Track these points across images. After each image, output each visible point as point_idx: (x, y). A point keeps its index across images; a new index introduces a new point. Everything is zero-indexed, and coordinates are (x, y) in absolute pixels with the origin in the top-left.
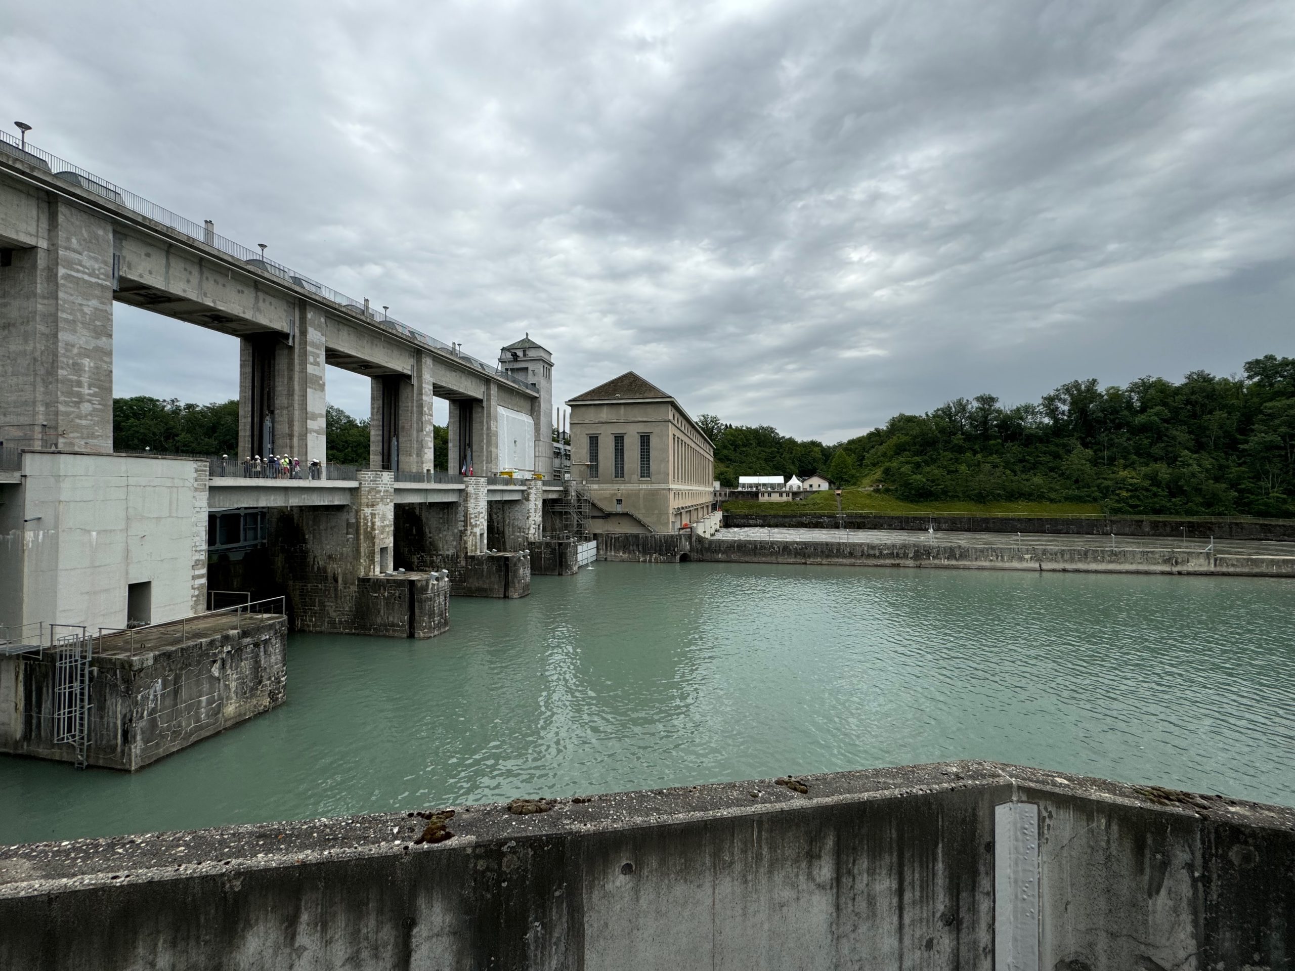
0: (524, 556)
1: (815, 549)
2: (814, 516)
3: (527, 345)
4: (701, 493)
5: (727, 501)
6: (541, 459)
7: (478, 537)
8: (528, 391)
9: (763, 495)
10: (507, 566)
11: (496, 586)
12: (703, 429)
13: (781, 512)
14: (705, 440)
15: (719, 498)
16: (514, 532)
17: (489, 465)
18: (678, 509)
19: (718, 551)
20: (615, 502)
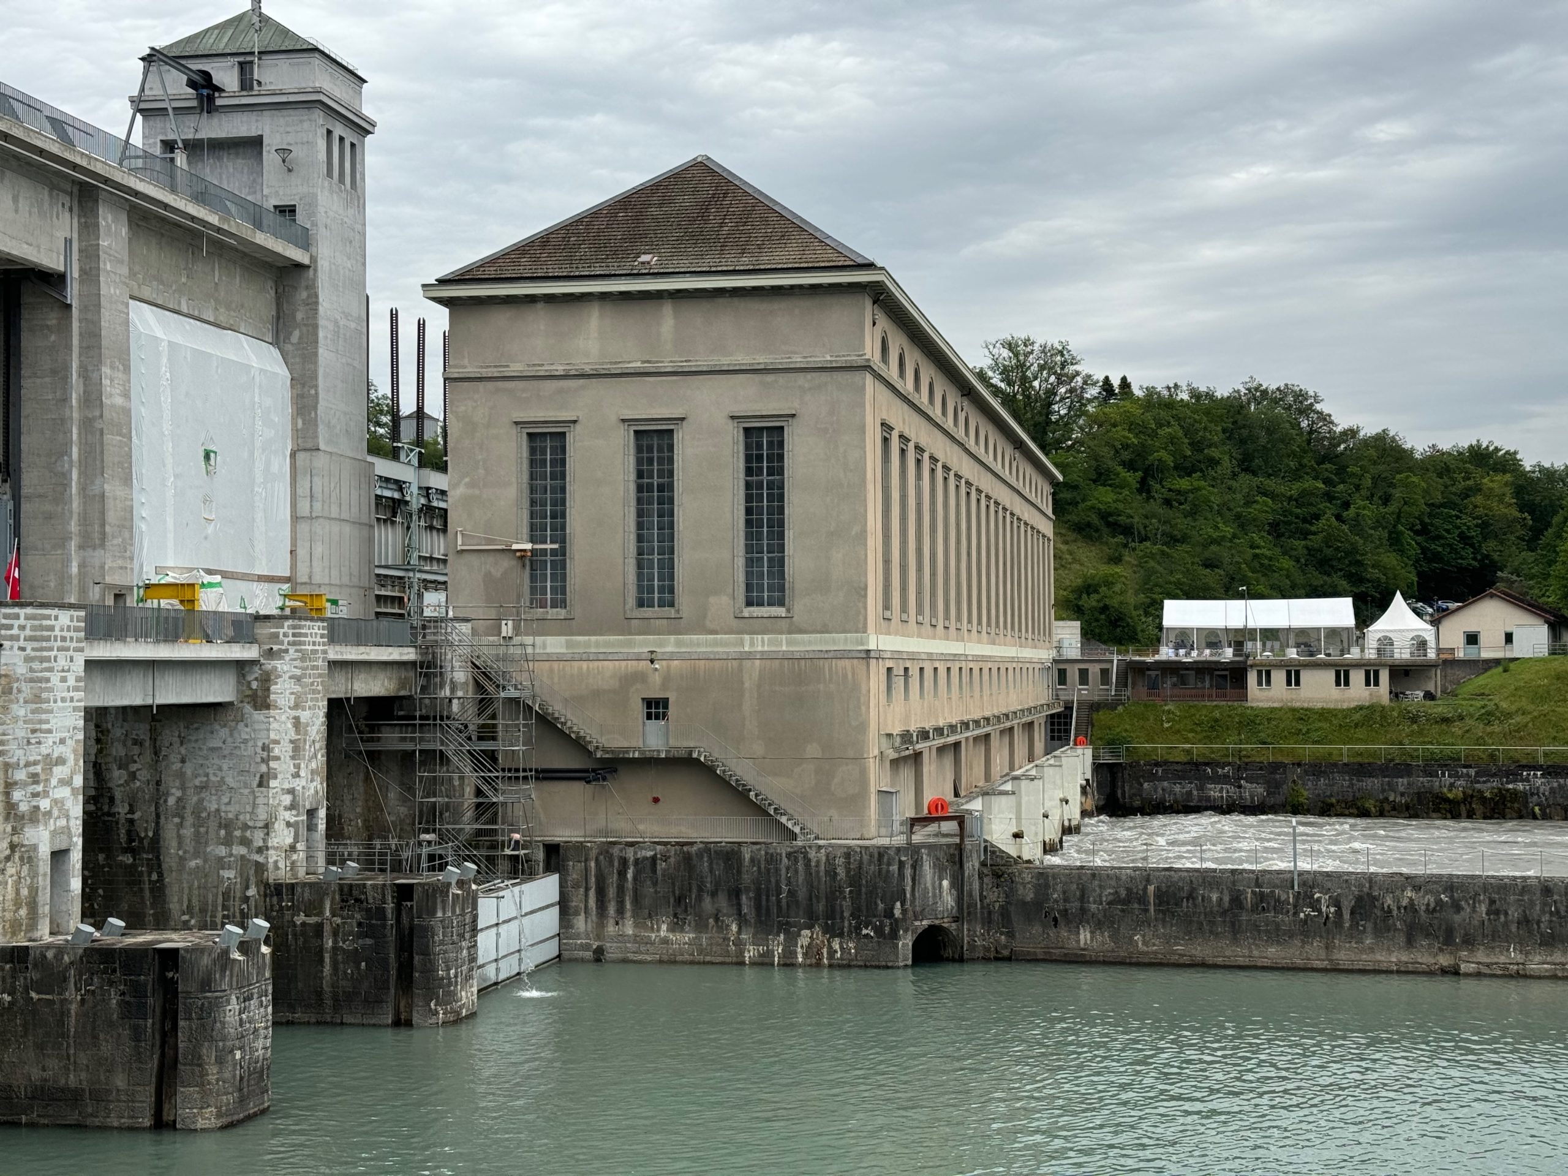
0: (244, 947)
1: (1493, 911)
2: (1489, 767)
3: (255, 42)
4: (1000, 670)
5: (1111, 706)
6: (320, 528)
7: (44, 867)
8: (261, 239)
9: (1266, 677)
10: (169, 991)
11: (120, 1081)
12: (1008, 401)
13: (1344, 750)
14: (1019, 445)
15: (1077, 693)
16: (200, 840)
17: (96, 557)
18: (906, 736)
19: (1078, 917)
20: (640, 710)
